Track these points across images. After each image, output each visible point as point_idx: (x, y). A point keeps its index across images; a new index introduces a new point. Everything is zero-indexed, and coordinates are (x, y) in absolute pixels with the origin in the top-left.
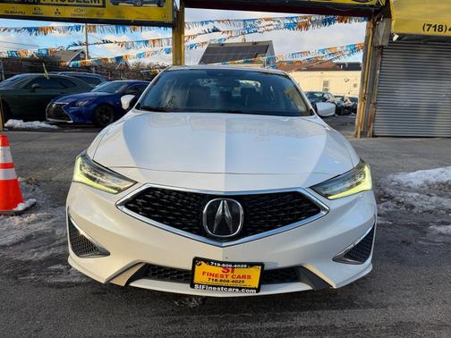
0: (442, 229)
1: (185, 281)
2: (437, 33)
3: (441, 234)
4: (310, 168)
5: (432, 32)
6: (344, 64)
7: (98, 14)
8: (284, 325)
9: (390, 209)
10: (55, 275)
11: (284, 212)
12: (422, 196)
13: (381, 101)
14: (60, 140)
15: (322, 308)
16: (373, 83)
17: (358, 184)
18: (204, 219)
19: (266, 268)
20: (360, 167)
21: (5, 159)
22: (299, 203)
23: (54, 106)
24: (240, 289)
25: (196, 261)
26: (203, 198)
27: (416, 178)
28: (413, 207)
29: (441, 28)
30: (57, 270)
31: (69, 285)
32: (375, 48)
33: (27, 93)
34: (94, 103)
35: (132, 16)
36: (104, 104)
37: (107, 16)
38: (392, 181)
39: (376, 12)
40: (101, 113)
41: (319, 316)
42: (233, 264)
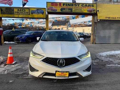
0: (109, 65)
1: (54, 76)
2: (109, 19)
3: (108, 66)
4: (77, 53)
5: (107, 19)
6: (88, 25)
7: (28, 16)
8: (74, 84)
9: (98, 61)
10: (25, 77)
11: (73, 61)
12: (105, 58)
13: (97, 35)
14: (18, 46)
15: (81, 81)
16: (94, 31)
17: (88, 55)
18: (58, 63)
19: (70, 73)
20: (88, 52)
21: (10, 52)
22: (76, 60)
23: (16, 38)
24: (65, 77)
25: (56, 71)
26: (57, 59)
27: (104, 54)
28: (103, 61)
29: (109, 18)
30: (25, 76)
31: (28, 78)
32: (94, 22)
33: (9, 35)
34: (26, 37)
35: (36, 17)
36: (29, 37)
37: (30, 17)
38: (99, 55)
39: (94, 14)
40: (28, 40)
41: (81, 83)
42: (63, 72)
